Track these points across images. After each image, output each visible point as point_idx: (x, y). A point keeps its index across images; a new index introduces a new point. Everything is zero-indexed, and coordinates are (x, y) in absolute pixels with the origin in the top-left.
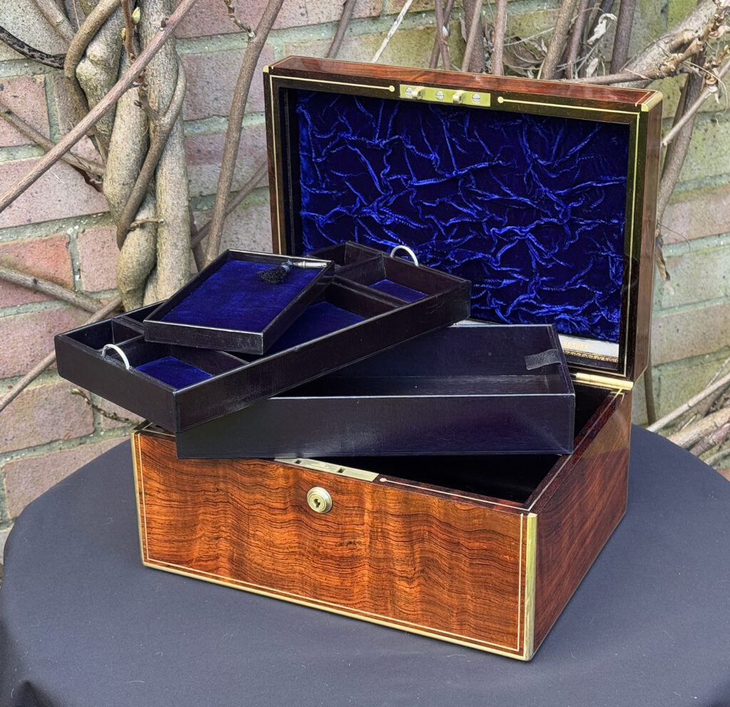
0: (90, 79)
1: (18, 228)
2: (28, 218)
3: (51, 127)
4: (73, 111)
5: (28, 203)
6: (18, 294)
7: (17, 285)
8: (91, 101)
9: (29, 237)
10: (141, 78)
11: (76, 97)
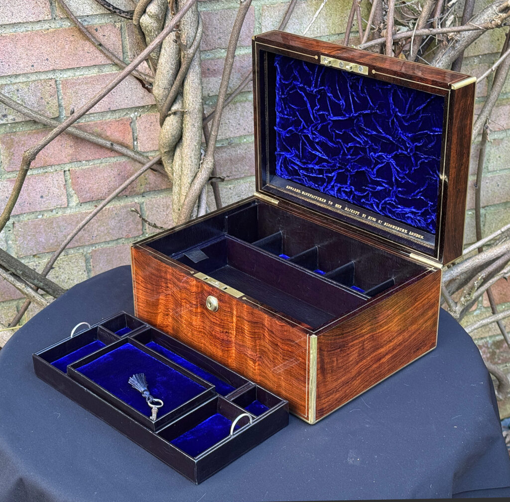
0: (148, 26)
1: (103, 113)
2: (109, 107)
3: (123, 53)
4: (137, 44)
5: (109, 99)
6: (102, 152)
7: (102, 147)
8: (148, 39)
9: (109, 118)
10: (177, 26)
11: (139, 37)
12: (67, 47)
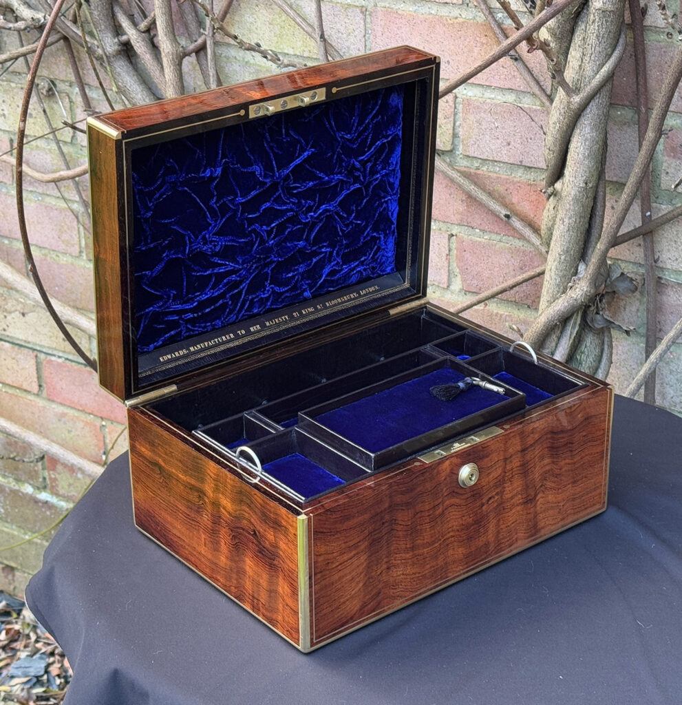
2: (521, 159)
9: (520, 177)
12: (476, 50)
